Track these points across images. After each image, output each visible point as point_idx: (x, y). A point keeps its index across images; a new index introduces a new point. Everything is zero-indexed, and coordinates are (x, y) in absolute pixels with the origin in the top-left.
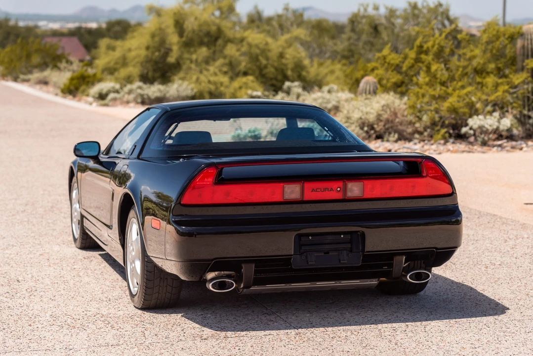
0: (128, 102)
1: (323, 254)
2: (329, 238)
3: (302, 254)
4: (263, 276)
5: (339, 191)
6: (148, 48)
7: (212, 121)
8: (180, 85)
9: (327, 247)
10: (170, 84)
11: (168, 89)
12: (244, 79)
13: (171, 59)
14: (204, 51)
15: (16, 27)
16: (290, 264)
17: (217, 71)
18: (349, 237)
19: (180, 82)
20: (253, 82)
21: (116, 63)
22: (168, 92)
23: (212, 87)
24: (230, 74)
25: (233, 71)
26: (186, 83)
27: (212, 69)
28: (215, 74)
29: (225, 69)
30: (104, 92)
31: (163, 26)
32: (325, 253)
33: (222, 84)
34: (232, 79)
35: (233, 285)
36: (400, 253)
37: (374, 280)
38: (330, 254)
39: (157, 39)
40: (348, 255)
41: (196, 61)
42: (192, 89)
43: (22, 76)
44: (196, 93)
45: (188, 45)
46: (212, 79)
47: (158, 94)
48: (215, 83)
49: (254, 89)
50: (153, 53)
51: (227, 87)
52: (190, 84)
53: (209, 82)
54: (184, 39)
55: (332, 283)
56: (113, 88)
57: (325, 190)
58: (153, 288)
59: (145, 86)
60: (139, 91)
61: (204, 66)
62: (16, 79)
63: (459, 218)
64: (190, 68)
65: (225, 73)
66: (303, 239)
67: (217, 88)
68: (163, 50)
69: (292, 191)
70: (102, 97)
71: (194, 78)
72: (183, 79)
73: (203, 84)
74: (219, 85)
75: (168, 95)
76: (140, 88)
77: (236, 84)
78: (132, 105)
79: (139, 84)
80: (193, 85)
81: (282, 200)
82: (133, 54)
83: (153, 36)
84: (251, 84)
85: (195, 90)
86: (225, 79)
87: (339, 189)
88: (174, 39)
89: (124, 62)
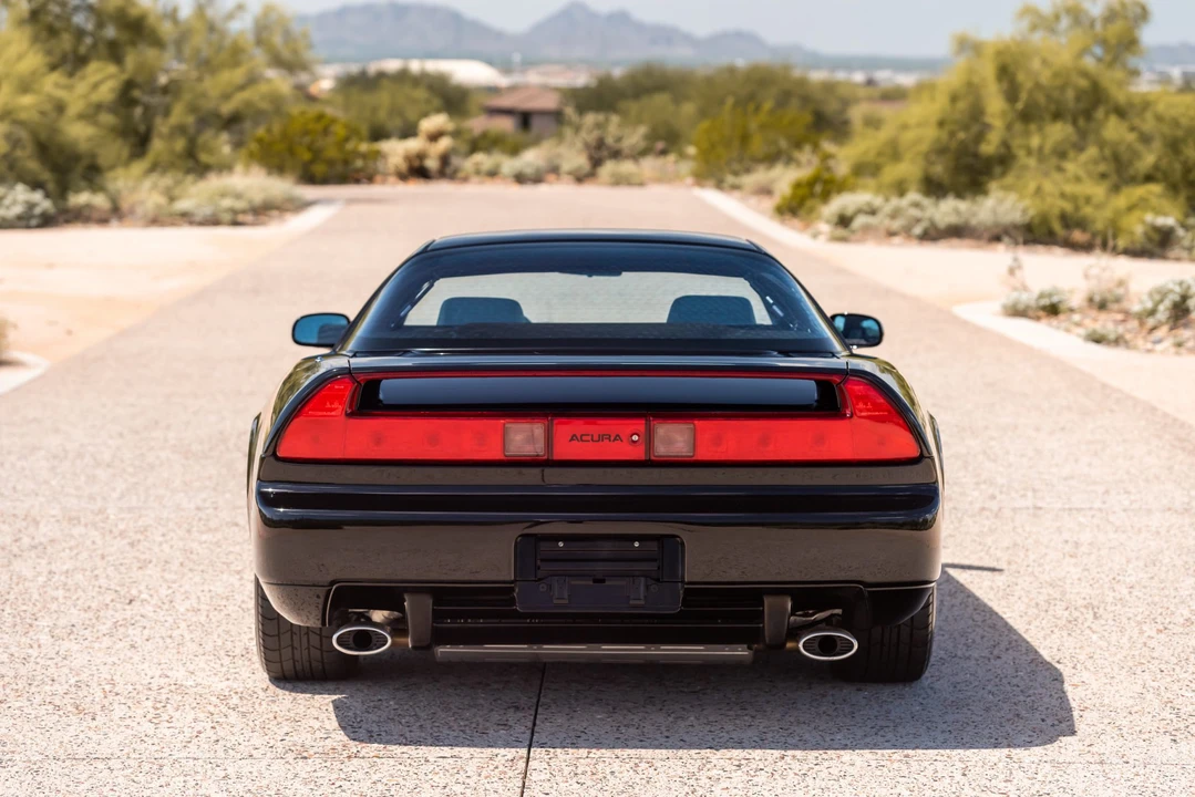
0: (891, 234)
1: (591, 583)
2: (606, 548)
3: (540, 580)
4: (448, 623)
5: (634, 442)
6: (941, 124)
7: (585, 277)
8: (1001, 201)
9: (600, 567)
10: (980, 199)
11: (975, 208)
12: (1140, 191)
13: (989, 147)
14: (1058, 132)
15: (803, 82)
16: (512, 601)
17: (1081, 173)
18: (654, 546)
19: (1000, 194)
20: (1160, 196)
21: (879, 154)
22: (974, 215)
23: (1068, 207)
24: (1114, 178)
25: (1120, 171)
26: (1012, 198)
27: (1070, 167)
28: (1078, 179)
29: (1102, 168)
30: (849, 212)
31: (976, 80)
32: (596, 581)
33: (1088, 200)
34: (1116, 189)
35: (386, 641)
36: (779, 590)
37: (740, 647)
38: (607, 583)
39: (962, 105)
40: (647, 587)
41: (1041, 149)
42: (1024, 211)
43: (730, 179)
44: (1032, 218)
45: (1028, 116)
46: (1069, 188)
47: (953, 219)
48: (1074, 199)
49: (1158, 212)
50: (952, 134)
51: (1099, 207)
52: (1022, 197)
53: (1063, 195)
54: (1020, 106)
55: (638, 650)
56: (869, 204)
57: (601, 438)
58: (278, 635)
59: (927, 202)
60: (915, 212)
61: (1054, 161)
62: (719, 185)
63: (929, 516)
64: (1025, 168)
65: (1103, 176)
66: (544, 546)
67: (1077, 208)
68: (975, 129)
69: (524, 438)
70: (844, 221)
71: (1032, 186)
72: (1007, 188)
73: (1049, 200)
74: (1081, 202)
75: (974, 222)
76: (916, 205)
77: (1121, 201)
78: (896, 240)
79: (913, 196)
80: (1027, 202)
81: (503, 458)
82: (909, 136)
83: (954, 99)
84: (1154, 201)
85: (1032, 212)
86: (1098, 191)
87: (635, 438)
88: (995, 105)
89: (894, 152)
